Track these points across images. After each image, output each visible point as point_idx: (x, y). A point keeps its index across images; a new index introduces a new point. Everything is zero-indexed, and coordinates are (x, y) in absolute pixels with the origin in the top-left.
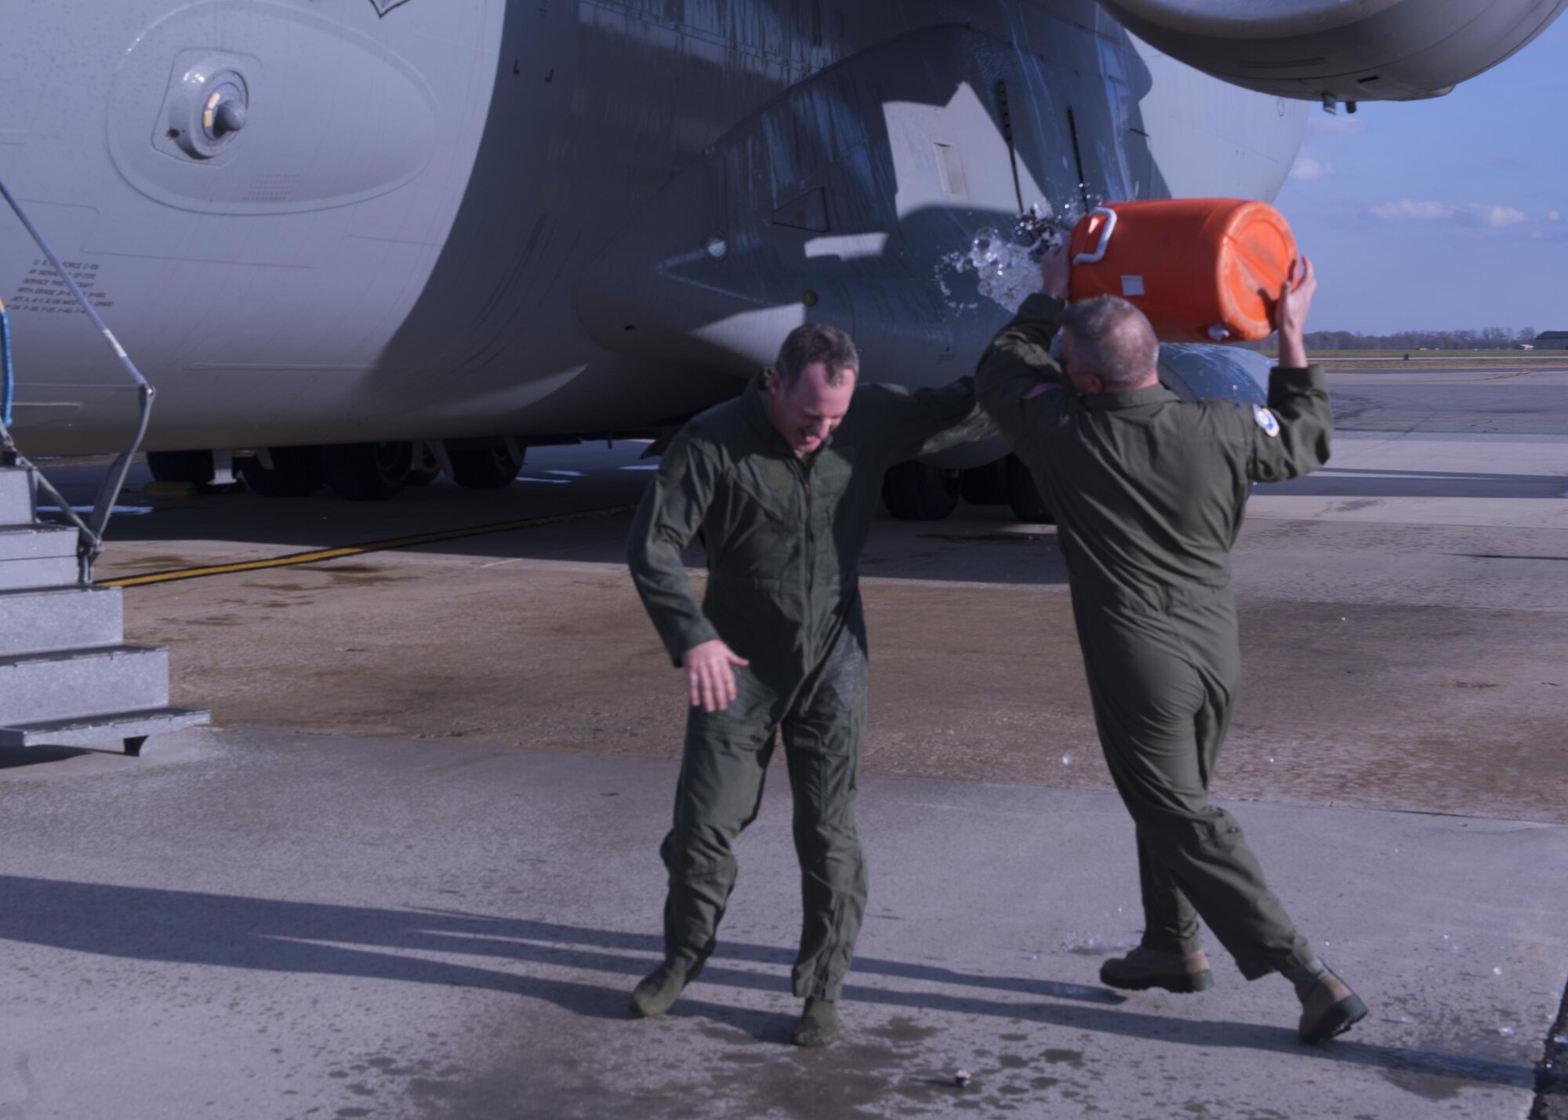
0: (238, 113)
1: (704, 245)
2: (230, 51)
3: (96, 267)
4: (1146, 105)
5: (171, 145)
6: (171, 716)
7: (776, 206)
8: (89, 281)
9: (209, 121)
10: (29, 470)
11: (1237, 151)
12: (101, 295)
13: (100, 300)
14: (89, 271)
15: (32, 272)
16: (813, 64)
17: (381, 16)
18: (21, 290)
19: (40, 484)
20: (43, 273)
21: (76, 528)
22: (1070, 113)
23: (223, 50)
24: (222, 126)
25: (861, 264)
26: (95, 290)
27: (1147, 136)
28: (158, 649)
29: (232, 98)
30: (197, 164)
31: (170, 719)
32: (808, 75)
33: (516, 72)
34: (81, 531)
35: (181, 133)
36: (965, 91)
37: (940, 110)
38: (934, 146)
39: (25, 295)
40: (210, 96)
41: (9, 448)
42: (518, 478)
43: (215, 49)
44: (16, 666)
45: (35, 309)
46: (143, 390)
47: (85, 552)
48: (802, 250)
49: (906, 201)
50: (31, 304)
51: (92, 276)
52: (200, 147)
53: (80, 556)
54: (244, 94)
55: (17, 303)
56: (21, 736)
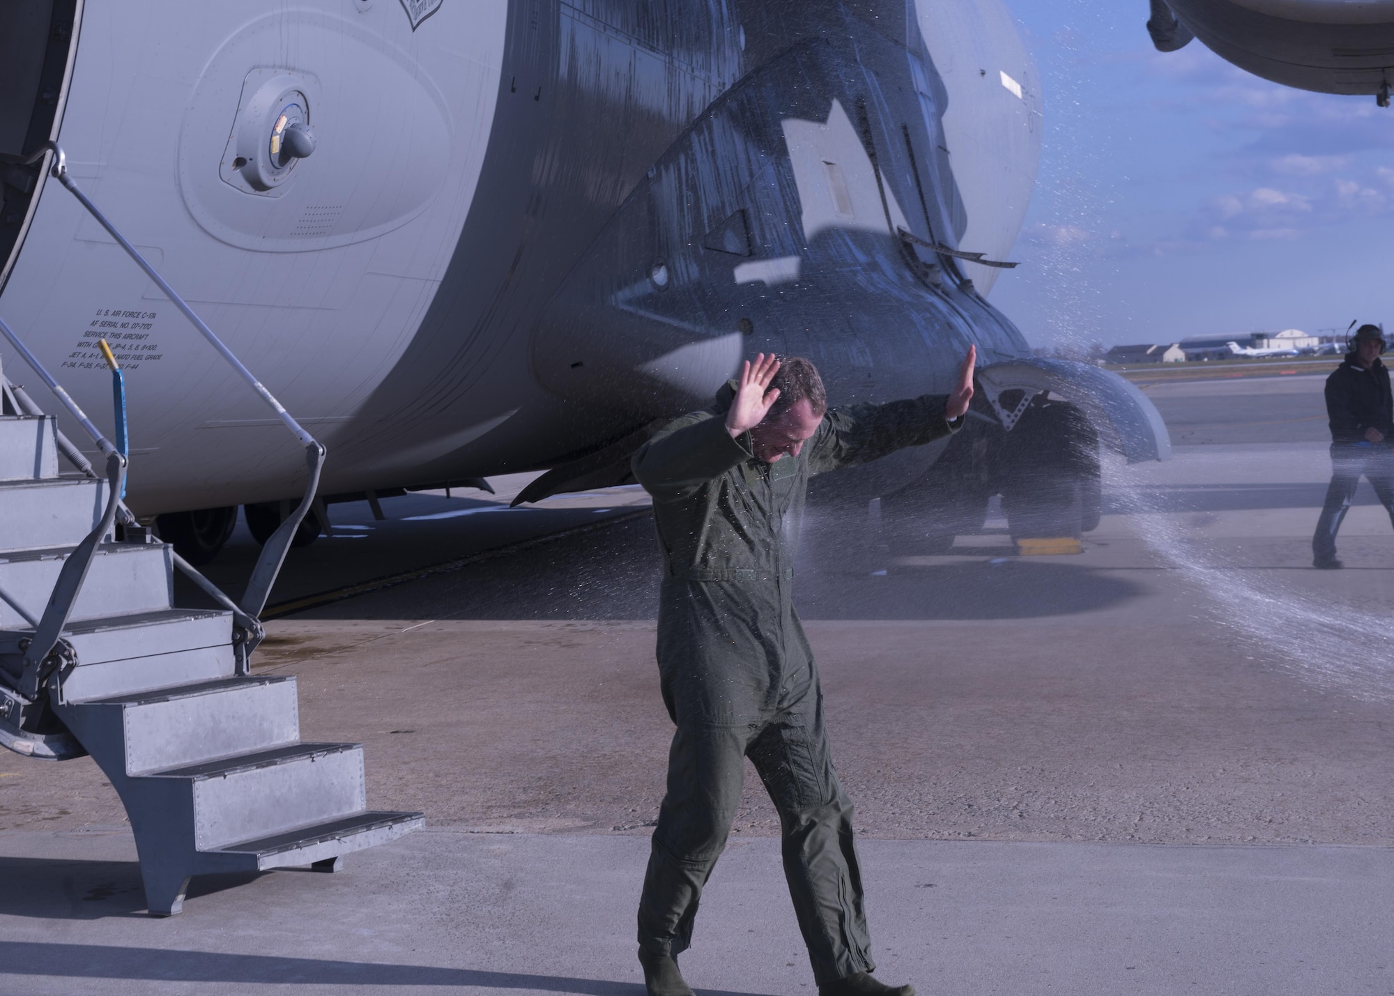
0: (308, 137)
1: (649, 274)
2: (294, 69)
3: (153, 315)
4: (946, 119)
5: (237, 176)
6: (390, 823)
7: (707, 231)
8: (144, 332)
9: (276, 148)
10: (166, 549)
11: (1006, 168)
12: (153, 347)
13: (152, 353)
14: (147, 321)
15: (93, 324)
16: (726, 81)
17: (414, 29)
18: (80, 345)
19: (176, 563)
20: (103, 324)
21: (232, 612)
22: (905, 128)
23: (287, 68)
24: (291, 149)
25: (783, 288)
26: (148, 342)
27: (949, 153)
28: (355, 747)
29: (298, 122)
30: (260, 197)
31: (391, 827)
32: (723, 91)
33: (513, 90)
34: (235, 614)
35: (248, 161)
36: (836, 106)
37: (823, 127)
38: (823, 163)
39: (83, 350)
40: (278, 119)
41: (131, 523)
42: (320, 536)
43: (281, 67)
44: (225, 777)
45: (89, 366)
46: (312, 449)
47: (241, 639)
48: (732, 278)
49: (811, 223)
50: (86, 361)
51: (148, 326)
52: (266, 178)
53: (236, 644)
54: (306, 115)
55: (74, 360)
56: (255, 859)
